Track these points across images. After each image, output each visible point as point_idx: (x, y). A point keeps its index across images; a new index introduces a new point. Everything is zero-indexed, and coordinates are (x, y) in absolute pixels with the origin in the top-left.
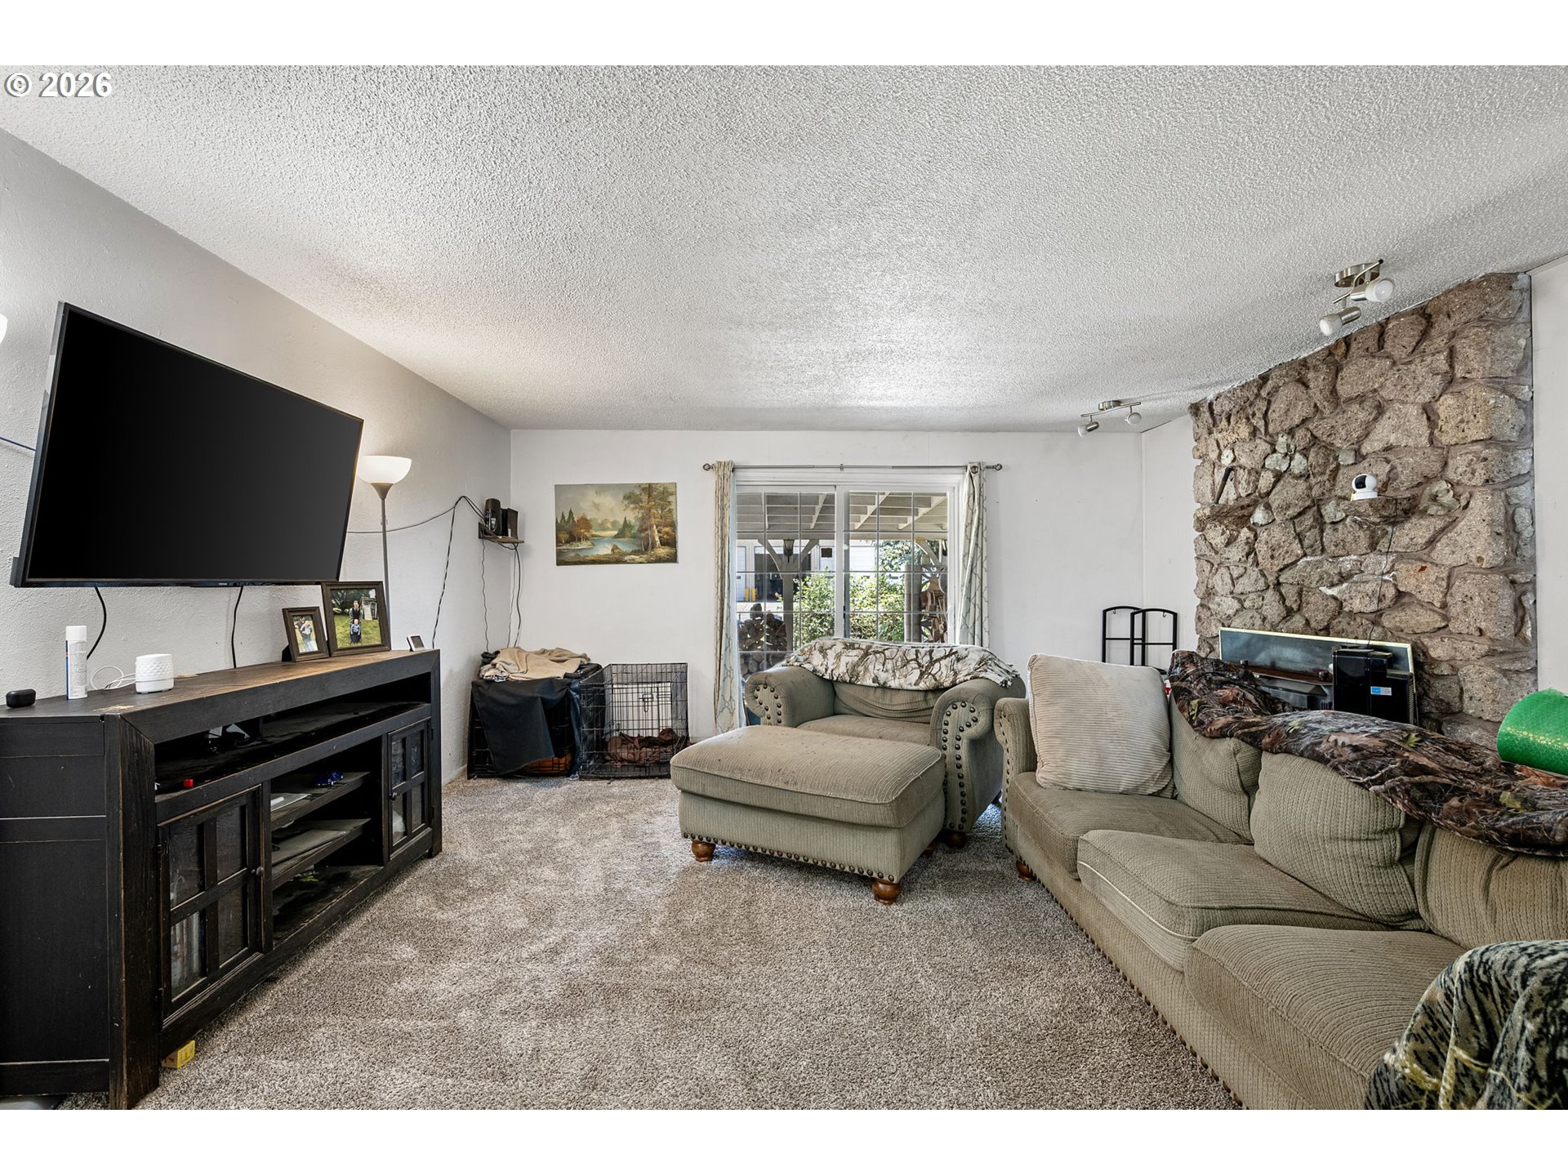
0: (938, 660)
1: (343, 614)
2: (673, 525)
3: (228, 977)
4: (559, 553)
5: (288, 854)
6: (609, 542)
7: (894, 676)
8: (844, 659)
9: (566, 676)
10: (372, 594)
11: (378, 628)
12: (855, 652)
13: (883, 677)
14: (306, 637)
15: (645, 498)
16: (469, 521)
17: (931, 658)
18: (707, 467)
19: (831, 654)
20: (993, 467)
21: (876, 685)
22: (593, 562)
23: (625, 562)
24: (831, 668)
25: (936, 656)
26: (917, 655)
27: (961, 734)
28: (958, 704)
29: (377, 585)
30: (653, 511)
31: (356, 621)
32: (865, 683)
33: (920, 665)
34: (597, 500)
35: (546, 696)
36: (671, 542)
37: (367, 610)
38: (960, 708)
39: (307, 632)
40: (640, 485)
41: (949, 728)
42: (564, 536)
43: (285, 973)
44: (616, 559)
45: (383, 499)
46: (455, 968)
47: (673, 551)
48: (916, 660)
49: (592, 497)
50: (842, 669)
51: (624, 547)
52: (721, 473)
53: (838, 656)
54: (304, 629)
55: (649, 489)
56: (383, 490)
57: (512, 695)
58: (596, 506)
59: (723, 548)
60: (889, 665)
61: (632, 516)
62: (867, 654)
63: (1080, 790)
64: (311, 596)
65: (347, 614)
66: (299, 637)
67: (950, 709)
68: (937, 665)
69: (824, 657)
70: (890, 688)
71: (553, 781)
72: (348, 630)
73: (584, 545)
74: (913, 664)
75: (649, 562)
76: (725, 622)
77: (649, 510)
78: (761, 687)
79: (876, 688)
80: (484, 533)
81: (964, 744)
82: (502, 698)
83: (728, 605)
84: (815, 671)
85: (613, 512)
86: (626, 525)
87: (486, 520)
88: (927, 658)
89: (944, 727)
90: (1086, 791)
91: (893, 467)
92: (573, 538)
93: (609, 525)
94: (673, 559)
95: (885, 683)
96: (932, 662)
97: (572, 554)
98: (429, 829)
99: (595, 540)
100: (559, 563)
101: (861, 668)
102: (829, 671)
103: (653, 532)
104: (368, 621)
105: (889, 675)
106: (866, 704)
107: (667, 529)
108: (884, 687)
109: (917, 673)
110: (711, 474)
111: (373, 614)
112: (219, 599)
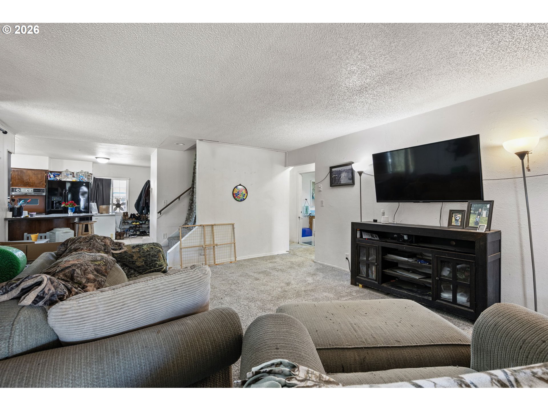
10: (489, 206)
11: (487, 221)
29: (492, 203)
31: (478, 217)
37: (485, 213)
39: (458, 218)
45: (522, 160)
54: (456, 217)
56: (522, 155)
65: (476, 214)
72: (475, 220)
104: (483, 217)
111: (486, 215)
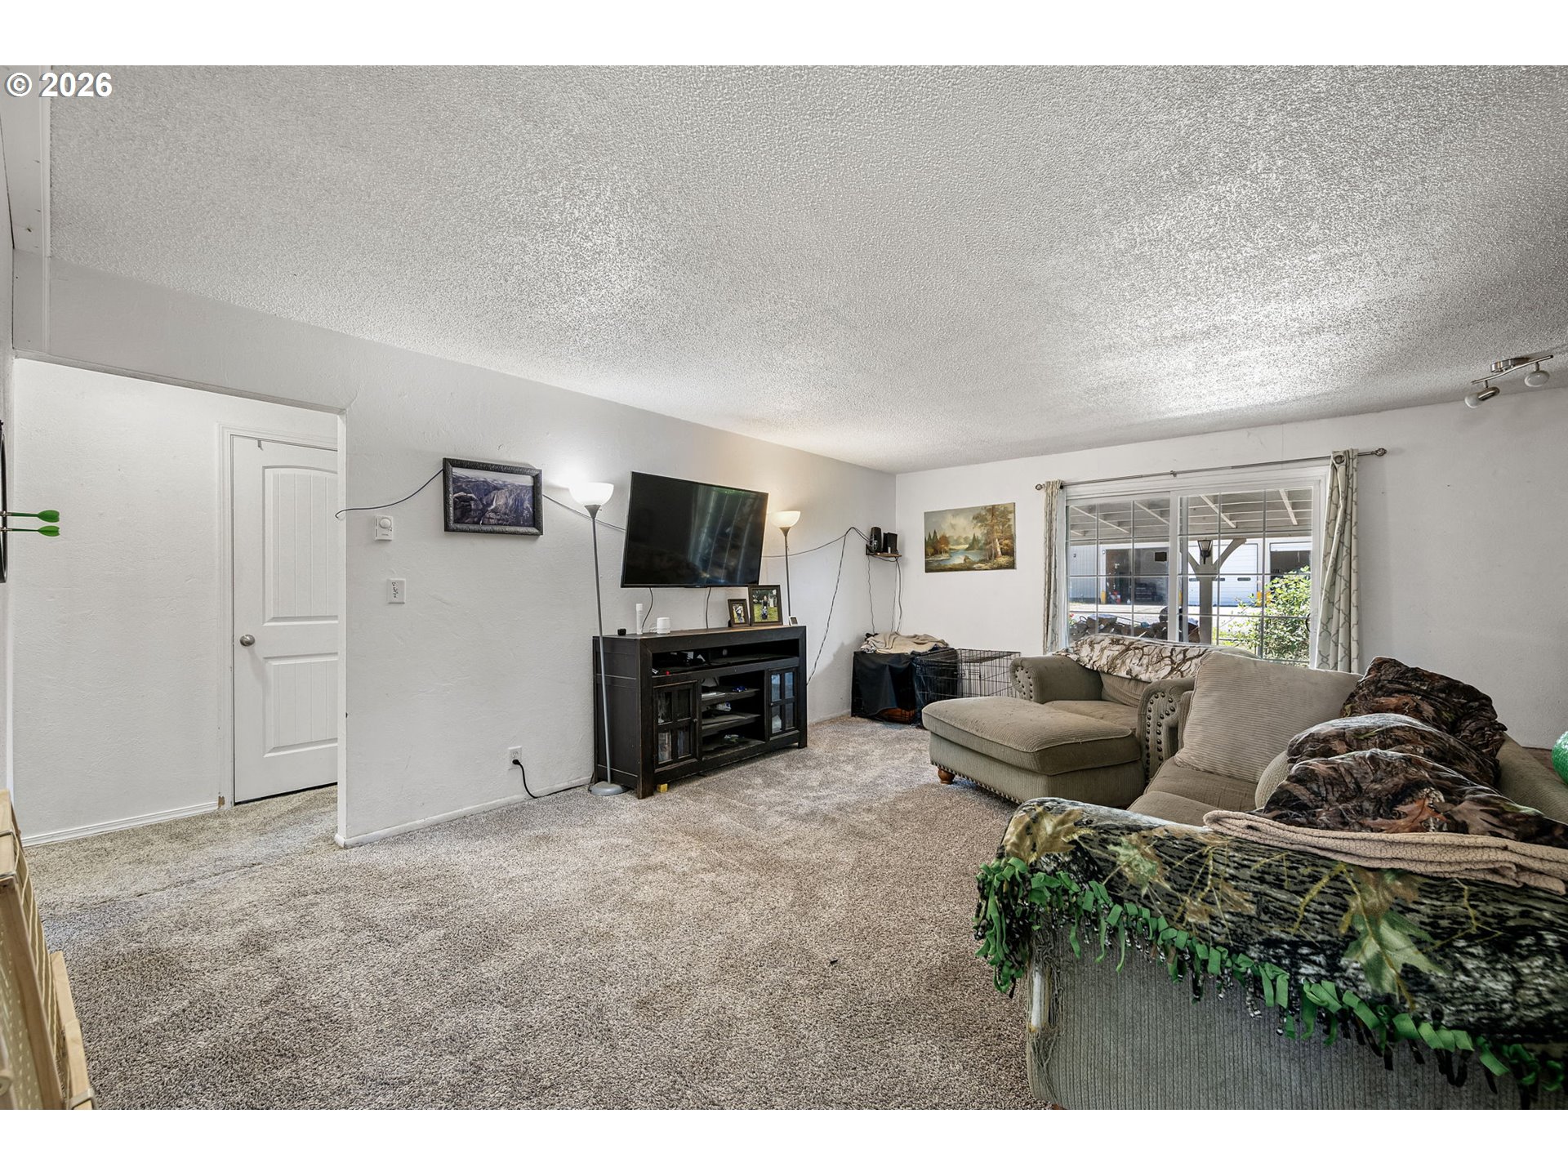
0: (1191, 659)
1: (758, 603)
2: (1012, 538)
3: (682, 763)
4: (927, 563)
5: (714, 721)
6: (962, 554)
7: (1147, 670)
8: (1107, 652)
9: (913, 653)
10: (774, 592)
11: (776, 611)
12: (1119, 647)
13: (1136, 669)
14: (739, 615)
15: (989, 517)
16: (858, 544)
17: (1185, 656)
18: (1039, 487)
19: (1097, 647)
20: (1372, 453)
21: (1129, 677)
22: (951, 570)
23: (974, 569)
24: (1094, 659)
25: (1189, 654)
26: (1171, 653)
27: (1161, 721)
28: (1159, 694)
29: (777, 587)
30: (996, 527)
31: (765, 607)
32: (1120, 675)
33: (1173, 662)
34: (953, 522)
35: (895, 665)
36: (1010, 552)
37: (771, 602)
38: (1160, 698)
39: (740, 612)
40: (985, 507)
41: (1151, 714)
42: (931, 550)
43: (710, 775)
44: (967, 567)
45: (786, 536)
46: (772, 791)
47: (1011, 559)
48: (1170, 657)
49: (950, 520)
50: (1104, 661)
51: (974, 557)
52: (1049, 491)
53: (1102, 650)
54: (738, 611)
55: (992, 510)
56: (786, 531)
57: (873, 662)
58: (953, 526)
59: (1050, 556)
60: (1145, 661)
61: (979, 532)
62: (1128, 649)
63: (1211, 773)
64: (743, 593)
65: (761, 603)
66: (735, 615)
67: (1153, 698)
68: (1189, 663)
69: (1092, 650)
70: (1140, 681)
71: (899, 726)
72: (761, 612)
73: (944, 557)
74: (1167, 661)
75: (993, 569)
76: (1050, 619)
77: (993, 526)
78: (1020, 668)
79: (1130, 679)
80: (870, 551)
81: (1163, 730)
82: (868, 664)
83: (1055, 604)
84: (1078, 660)
85: (964, 530)
86: (975, 539)
87: (871, 542)
88: (1181, 656)
89: (1148, 713)
90: (1218, 774)
91: (1233, 467)
92: (937, 552)
93: (962, 541)
94: (1011, 566)
95: (1137, 675)
96: (1185, 660)
97: (936, 564)
98: (797, 731)
99: (952, 552)
100: (927, 571)
101: (1119, 661)
102: (1092, 662)
103: (995, 545)
104: (771, 608)
105: (1142, 669)
106: (1120, 692)
107: (1007, 542)
108: (1136, 680)
109: (1169, 668)
110: (1042, 493)
111: (774, 604)
112: (700, 594)
